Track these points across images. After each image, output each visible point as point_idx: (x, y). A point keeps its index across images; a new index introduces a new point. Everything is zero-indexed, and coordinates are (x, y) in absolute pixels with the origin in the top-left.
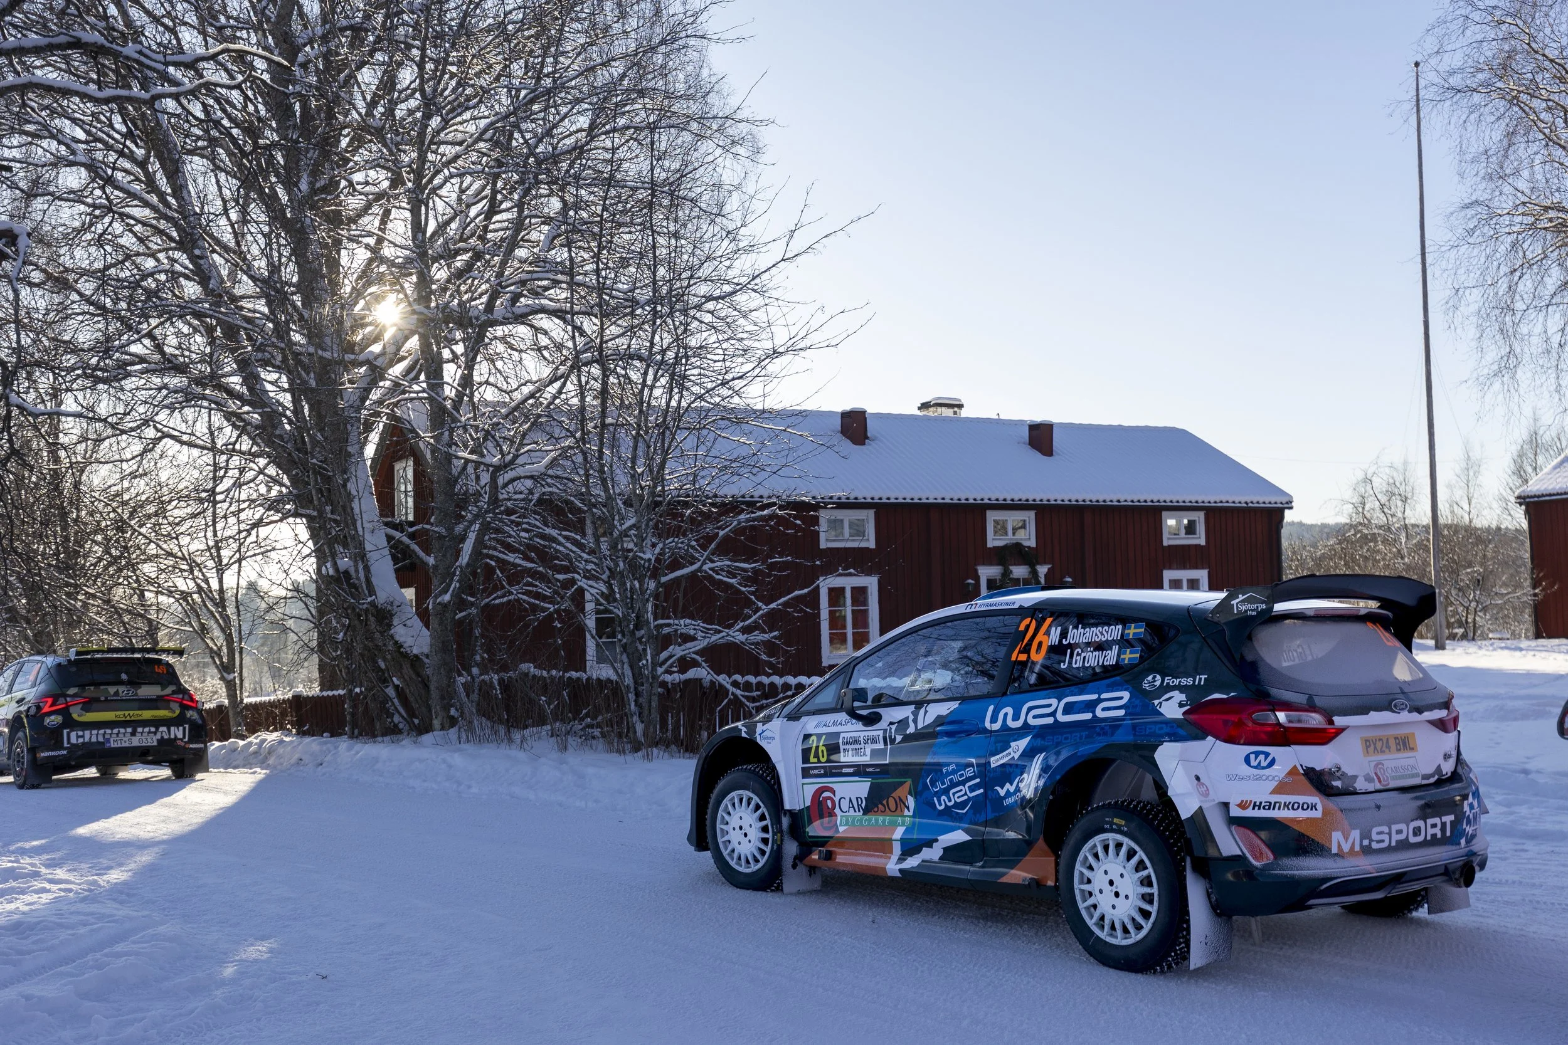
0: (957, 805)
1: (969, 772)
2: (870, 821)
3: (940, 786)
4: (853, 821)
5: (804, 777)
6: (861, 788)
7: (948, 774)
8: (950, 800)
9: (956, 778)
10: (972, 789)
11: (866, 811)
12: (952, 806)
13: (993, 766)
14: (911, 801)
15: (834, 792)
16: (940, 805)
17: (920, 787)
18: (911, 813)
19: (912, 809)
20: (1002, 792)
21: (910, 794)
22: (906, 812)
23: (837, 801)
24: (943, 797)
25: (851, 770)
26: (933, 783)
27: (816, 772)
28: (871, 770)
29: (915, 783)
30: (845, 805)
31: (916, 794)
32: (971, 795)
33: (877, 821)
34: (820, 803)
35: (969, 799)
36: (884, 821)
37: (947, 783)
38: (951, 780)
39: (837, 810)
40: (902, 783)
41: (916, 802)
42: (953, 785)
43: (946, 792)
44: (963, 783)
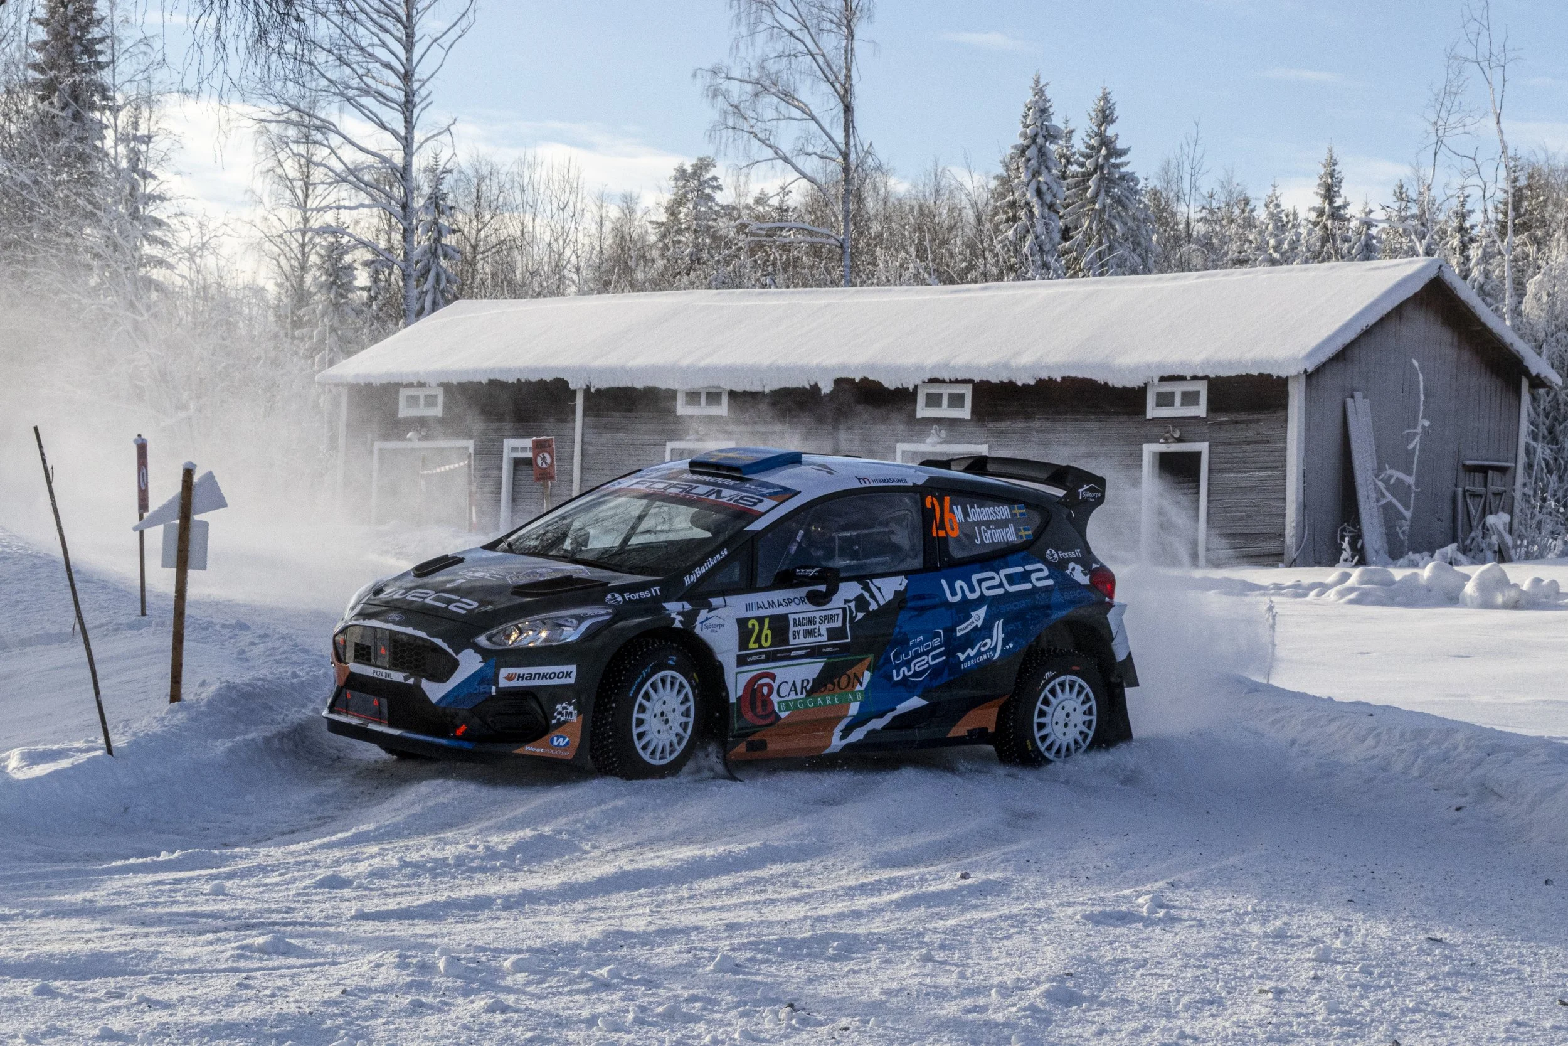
0: (916, 674)
1: (936, 642)
2: (816, 702)
3: (903, 657)
4: (795, 705)
5: (738, 666)
6: (812, 669)
7: (914, 645)
8: (909, 670)
9: (920, 649)
10: (934, 658)
11: (810, 693)
12: (912, 676)
13: (959, 634)
14: (867, 676)
15: (773, 677)
16: (898, 675)
17: (882, 661)
18: (863, 688)
19: (865, 684)
20: (962, 657)
21: (868, 669)
22: (858, 688)
23: (775, 686)
24: (905, 669)
25: (803, 652)
26: (896, 657)
27: (755, 658)
28: (828, 650)
29: (876, 660)
30: (785, 689)
31: (873, 668)
32: (931, 663)
33: (824, 701)
34: (754, 691)
35: (930, 666)
36: (832, 700)
37: (912, 653)
38: (916, 652)
39: (775, 698)
40: (861, 660)
41: (872, 678)
42: (917, 655)
43: (907, 663)
44: (927, 653)
